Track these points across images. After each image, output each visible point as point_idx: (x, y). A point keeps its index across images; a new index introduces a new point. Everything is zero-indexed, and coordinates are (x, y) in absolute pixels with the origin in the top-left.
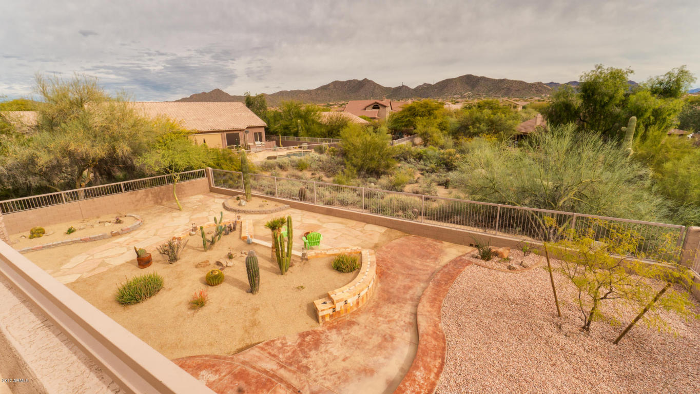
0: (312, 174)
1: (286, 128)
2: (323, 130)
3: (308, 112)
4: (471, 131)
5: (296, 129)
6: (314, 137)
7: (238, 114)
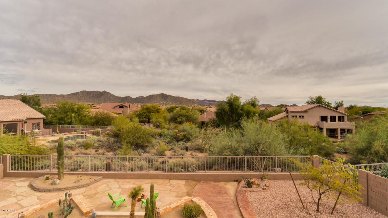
0: (96, 151)
1: (61, 119)
2: (93, 121)
3: (80, 109)
4: (179, 121)
5: (70, 120)
6: (86, 125)
7: (17, 109)
